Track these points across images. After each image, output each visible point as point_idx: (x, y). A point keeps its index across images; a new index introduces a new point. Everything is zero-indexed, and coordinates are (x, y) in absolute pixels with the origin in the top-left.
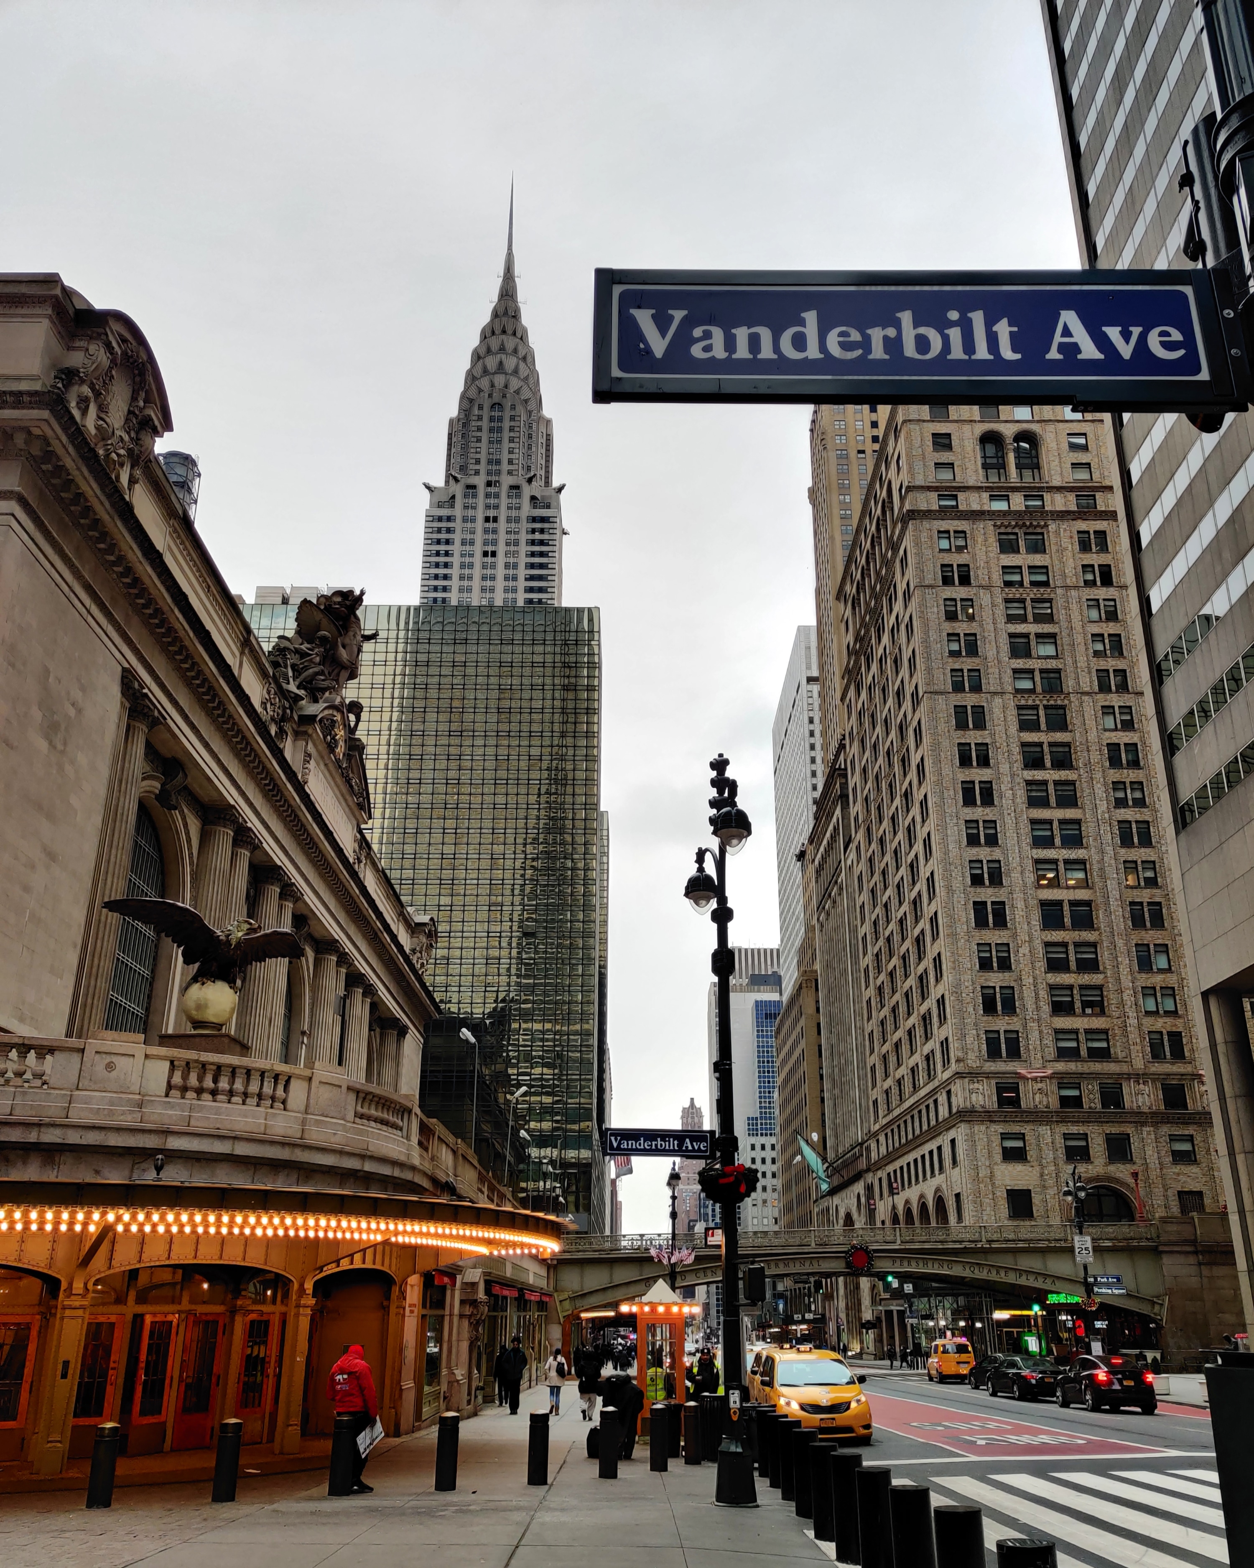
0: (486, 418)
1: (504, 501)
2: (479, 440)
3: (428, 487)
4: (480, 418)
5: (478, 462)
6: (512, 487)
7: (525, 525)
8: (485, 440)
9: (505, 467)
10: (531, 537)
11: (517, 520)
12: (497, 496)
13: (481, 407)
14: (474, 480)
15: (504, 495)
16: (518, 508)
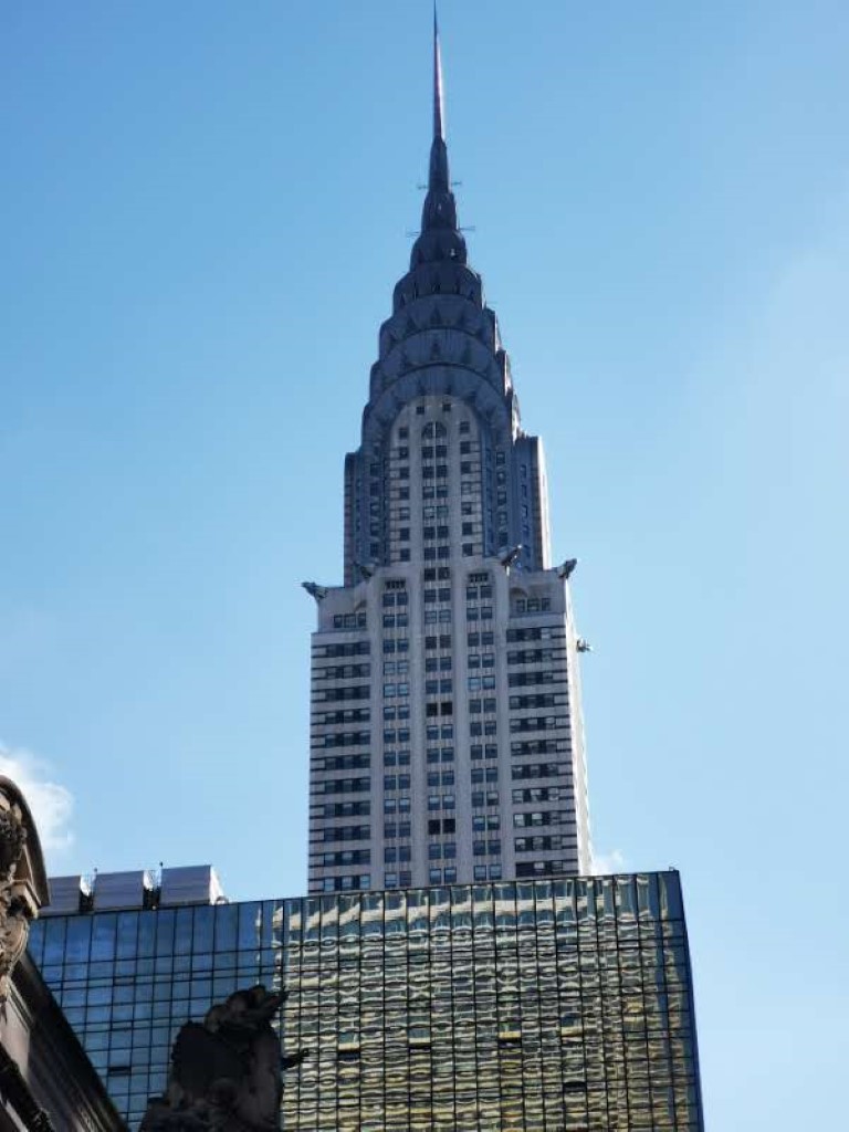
0: (415, 453)
1: (460, 604)
2: (405, 494)
3: (312, 589)
4: (404, 453)
5: (405, 534)
6: (474, 577)
7: (503, 647)
8: (416, 493)
9: (457, 540)
10: (516, 669)
11: (488, 639)
12: (446, 595)
13: (404, 434)
14: (401, 570)
15: (459, 594)
16: (488, 615)
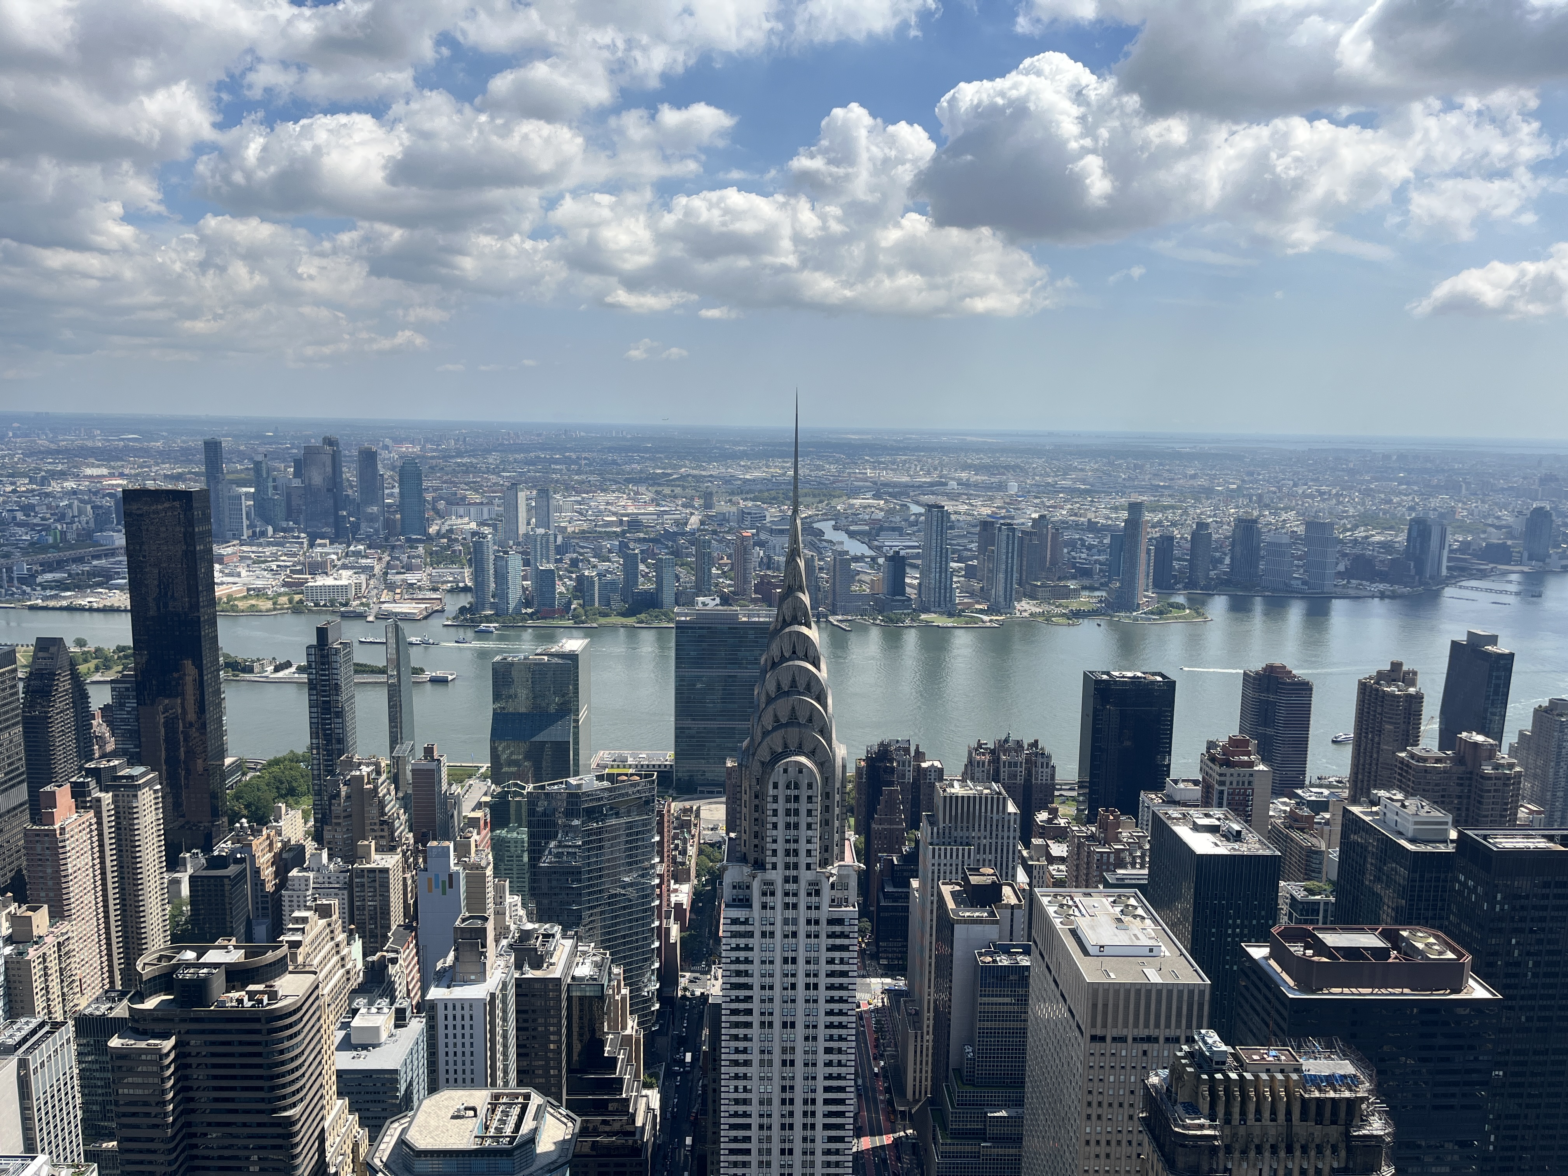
0: (781, 800)
1: (803, 900)
2: (775, 826)
4: (775, 799)
5: (774, 852)
6: (811, 883)
7: (824, 928)
8: (781, 826)
9: (803, 860)
10: (831, 941)
11: (817, 922)
12: (796, 894)
13: (776, 786)
14: (771, 875)
15: (802, 894)
16: (817, 908)
